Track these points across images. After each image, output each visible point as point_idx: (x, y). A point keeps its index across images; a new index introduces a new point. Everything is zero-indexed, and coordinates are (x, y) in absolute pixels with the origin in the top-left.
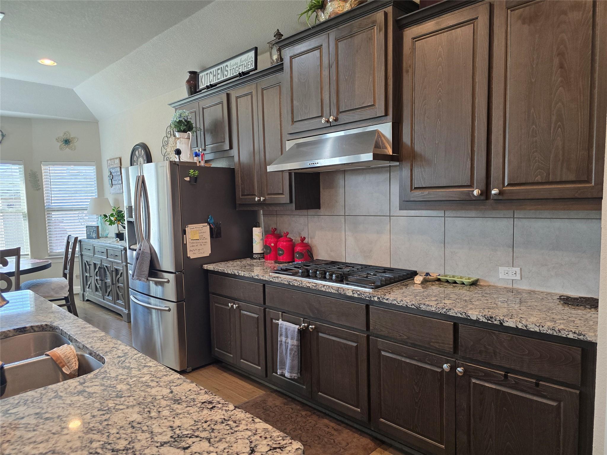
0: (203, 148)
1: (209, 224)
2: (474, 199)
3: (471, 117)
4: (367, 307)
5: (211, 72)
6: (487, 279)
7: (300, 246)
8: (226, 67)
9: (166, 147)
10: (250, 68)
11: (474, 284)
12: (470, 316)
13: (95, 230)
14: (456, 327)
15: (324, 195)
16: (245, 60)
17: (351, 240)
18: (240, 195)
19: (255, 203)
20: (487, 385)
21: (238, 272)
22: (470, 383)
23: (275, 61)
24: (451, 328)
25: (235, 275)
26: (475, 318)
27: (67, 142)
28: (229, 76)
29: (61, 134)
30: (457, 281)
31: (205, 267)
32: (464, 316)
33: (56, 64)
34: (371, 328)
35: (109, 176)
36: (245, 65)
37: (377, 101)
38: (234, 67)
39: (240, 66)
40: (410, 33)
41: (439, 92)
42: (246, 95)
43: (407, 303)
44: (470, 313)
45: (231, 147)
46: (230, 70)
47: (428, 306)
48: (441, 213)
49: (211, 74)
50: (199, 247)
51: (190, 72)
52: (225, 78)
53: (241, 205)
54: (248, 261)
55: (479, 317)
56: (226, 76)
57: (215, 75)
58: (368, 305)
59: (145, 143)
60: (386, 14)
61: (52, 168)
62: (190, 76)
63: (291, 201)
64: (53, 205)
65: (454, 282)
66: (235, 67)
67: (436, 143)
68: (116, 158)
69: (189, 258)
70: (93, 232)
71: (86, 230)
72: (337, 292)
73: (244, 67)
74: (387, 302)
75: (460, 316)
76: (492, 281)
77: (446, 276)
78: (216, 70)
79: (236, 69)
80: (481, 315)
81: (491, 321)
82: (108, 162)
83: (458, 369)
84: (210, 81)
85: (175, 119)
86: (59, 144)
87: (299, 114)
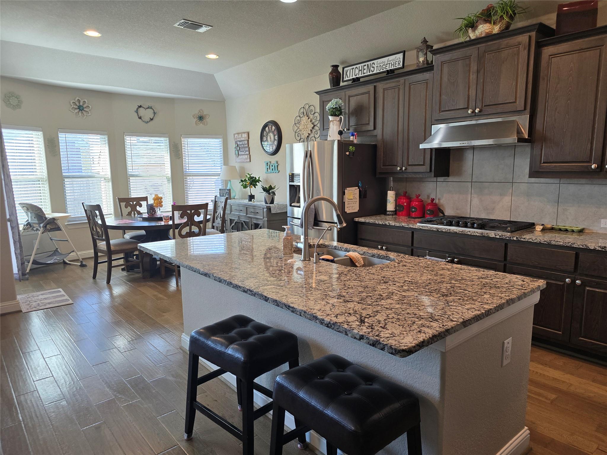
0: (348, 128)
1: (359, 188)
2: (592, 171)
3: (593, 115)
4: (506, 245)
5: (357, 68)
6: (591, 228)
7: (431, 206)
8: (372, 64)
9: (298, 125)
10: (397, 67)
11: (581, 231)
12: (589, 247)
13: (228, 193)
14: (577, 256)
15: (453, 166)
16: (393, 60)
17: (476, 201)
18: (382, 166)
19: (397, 172)
20: (597, 290)
21: (389, 223)
22: (584, 290)
23: (421, 62)
24: (574, 255)
25: (386, 225)
26: (593, 248)
27: (201, 118)
28: (375, 72)
29: (196, 112)
30: (568, 229)
31: (357, 219)
32: (585, 247)
33: (218, 57)
34: (508, 258)
35: (235, 148)
36: (393, 64)
37: (518, 99)
38: (380, 65)
39: (387, 64)
40: (547, 51)
41: (569, 95)
42: (393, 88)
43: (541, 240)
44: (589, 245)
45: (375, 128)
46: (377, 67)
47: (558, 241)
48: (557, 181)
49: (356, 69)
50: (352, 205)
51: (333, 66)
52: (371, 73)
53: (381, 173)
54: (383, 216)
55: (596, 247)
56: (372, 72)
57: (361, 70)
58: (506, 243)
59: (276, 121)
60: (530, 37)
61: (190, 140)
62: (332, 69)
63: (431, 171)
64: (190, 171)
65: (565, 230)
66: (382, 65)
67: (563, 131)
68: (244, 133)
69: (346, 212)
70: (226, 194)
71: (220, 192)
72: (481, 235)
73: (392, 65)
74: (524, 240)
75: (582, 247)
76: (595, 229)
77: (558, 226)
78: (362, 66)
79: (383, 67)
80: (597, 246)
81: (605, 249)
82: (234, 136)
83: (577, 281)
84: (356, 74)
85: (332, 106)
86: (195, 120)
87: (447, 106)
